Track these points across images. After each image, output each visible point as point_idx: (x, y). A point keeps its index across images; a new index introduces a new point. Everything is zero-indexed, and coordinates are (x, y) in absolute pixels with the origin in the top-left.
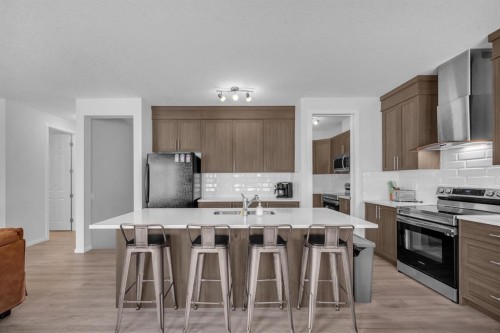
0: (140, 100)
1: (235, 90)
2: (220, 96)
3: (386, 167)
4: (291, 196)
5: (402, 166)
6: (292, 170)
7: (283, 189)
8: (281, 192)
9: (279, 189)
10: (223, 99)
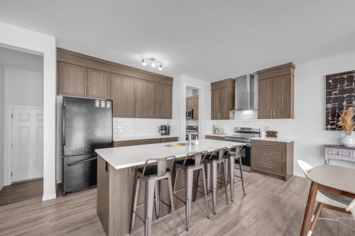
0: (54, 38)
1: (153, 60)
2: (143, 61)
3: (213, 118)
4: (169, 134)
5: (222, 118)
6: (170, 118)
7: (165, 129)
8: (164, 132)
9: (162, 129)
10: (144, 64)
